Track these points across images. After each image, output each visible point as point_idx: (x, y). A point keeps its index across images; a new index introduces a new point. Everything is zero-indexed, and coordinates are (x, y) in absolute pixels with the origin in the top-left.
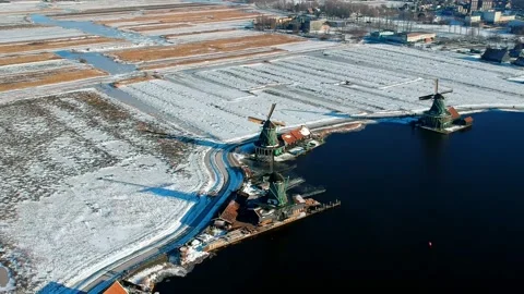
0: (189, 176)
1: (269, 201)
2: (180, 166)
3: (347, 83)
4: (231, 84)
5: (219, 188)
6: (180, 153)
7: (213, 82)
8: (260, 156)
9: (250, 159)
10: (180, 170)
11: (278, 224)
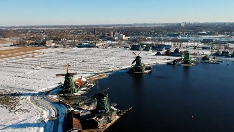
0: (28, 112)
1: (100, 112)
2: (17, 108)
3: (83, 61)
4: (20, 67)
5: (53, 114)
6: (12, 101)
7: (8, 67)
8: (66, 95)
9: (61, 96)
10: (18, 110)
11: (109, 125)
